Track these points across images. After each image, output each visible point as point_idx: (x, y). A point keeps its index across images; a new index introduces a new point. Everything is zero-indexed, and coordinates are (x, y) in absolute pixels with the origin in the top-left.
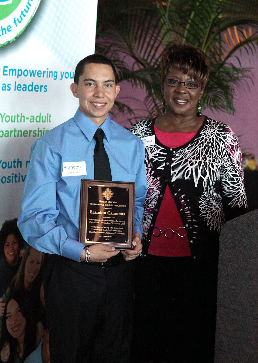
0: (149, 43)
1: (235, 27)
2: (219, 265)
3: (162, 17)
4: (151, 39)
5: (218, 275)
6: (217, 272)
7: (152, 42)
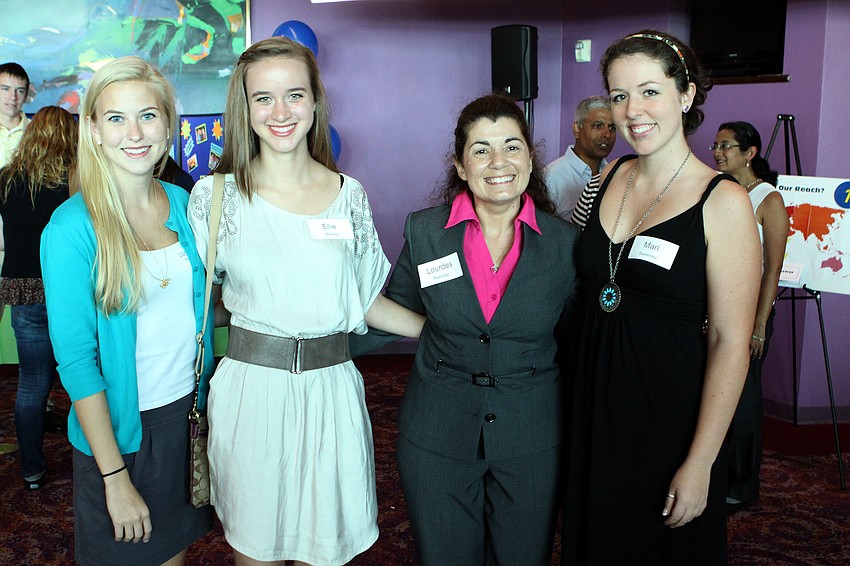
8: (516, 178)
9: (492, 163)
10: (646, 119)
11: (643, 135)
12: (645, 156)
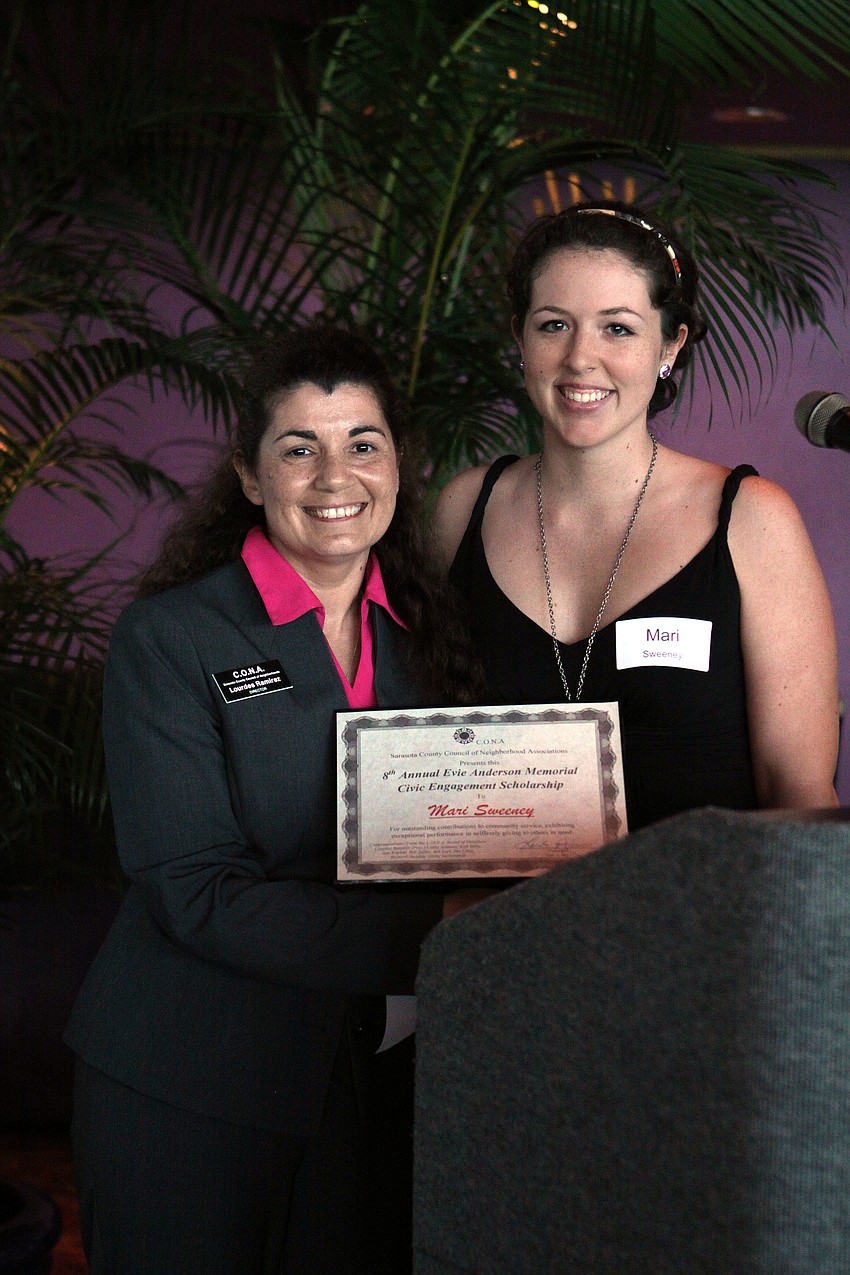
0: (250, 237)
1: (549, 174)
2: (418, 1091)
3: (295, 142)
4: (257, 220)
5: (416, 1132)
6: (412, 1122)
7: (261, 234)
8: (368, 510)
9: (320, 478)
10: (600, 378)
11: (587, 410)
12: (581, 449)
